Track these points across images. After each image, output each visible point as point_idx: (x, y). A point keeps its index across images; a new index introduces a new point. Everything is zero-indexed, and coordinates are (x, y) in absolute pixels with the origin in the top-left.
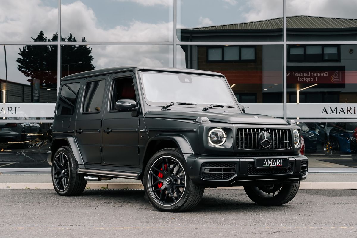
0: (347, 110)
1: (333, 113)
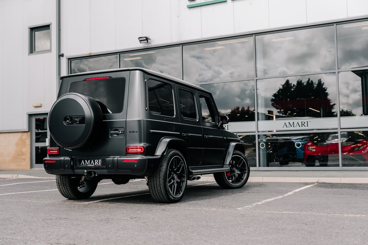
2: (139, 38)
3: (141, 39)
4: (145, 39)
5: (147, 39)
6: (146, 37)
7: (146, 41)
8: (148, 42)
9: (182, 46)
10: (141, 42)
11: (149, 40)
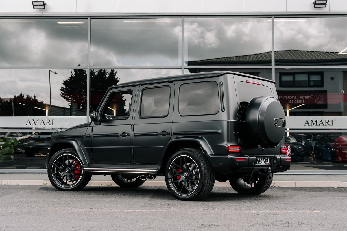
0: (326, 123)
1: (314, 124)
5: (43, 5)
6: (43, 2)
8: (45, 8)
10: (35, 7)
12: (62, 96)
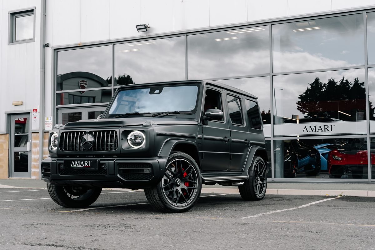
2: (136, 26)
3: (139, 27)
4: (144, 27)
5: (146, 28)
6: (144, 25)
7: (145, 30)
8: (147, 31)
9: (187, 36)
10: (139, 30)
11: (148, 29)
12: (298, 109)
